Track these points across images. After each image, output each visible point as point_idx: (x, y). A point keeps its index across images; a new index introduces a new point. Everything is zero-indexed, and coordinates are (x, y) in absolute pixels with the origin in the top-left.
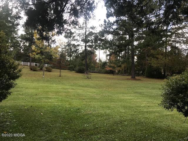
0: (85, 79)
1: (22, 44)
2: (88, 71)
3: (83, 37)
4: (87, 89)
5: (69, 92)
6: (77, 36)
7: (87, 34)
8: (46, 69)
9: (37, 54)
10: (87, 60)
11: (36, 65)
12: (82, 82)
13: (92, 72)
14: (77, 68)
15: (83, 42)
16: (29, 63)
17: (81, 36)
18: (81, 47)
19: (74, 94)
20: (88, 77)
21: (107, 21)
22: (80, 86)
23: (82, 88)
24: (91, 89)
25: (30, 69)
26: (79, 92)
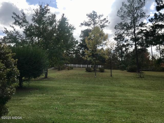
0: (137, 78)
1: (81, 51)
2: (140, 70)
3: (132, 37)
4: (139, 90)
5: (115, 96)
6: (126, 36)
7: (136, 33)
8: (99, 70)
9: (89, 57)
10: (139, 58)
11: (92, 67)
12: (134, 82)
13: (145, 70)
14: (129, 67)
15: (132, 41)
16: (86, 65)
17: (130, 35)
18: (131, 46)
19: (120, 99)
20: (140, 76)
21: (158, 14)
22: (131, 87)
23: (133, 90)
24: (145, 91)
25: (86, 71)
26: (127, 96)
